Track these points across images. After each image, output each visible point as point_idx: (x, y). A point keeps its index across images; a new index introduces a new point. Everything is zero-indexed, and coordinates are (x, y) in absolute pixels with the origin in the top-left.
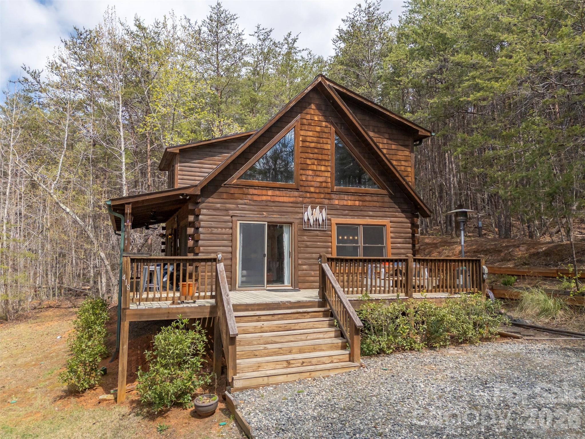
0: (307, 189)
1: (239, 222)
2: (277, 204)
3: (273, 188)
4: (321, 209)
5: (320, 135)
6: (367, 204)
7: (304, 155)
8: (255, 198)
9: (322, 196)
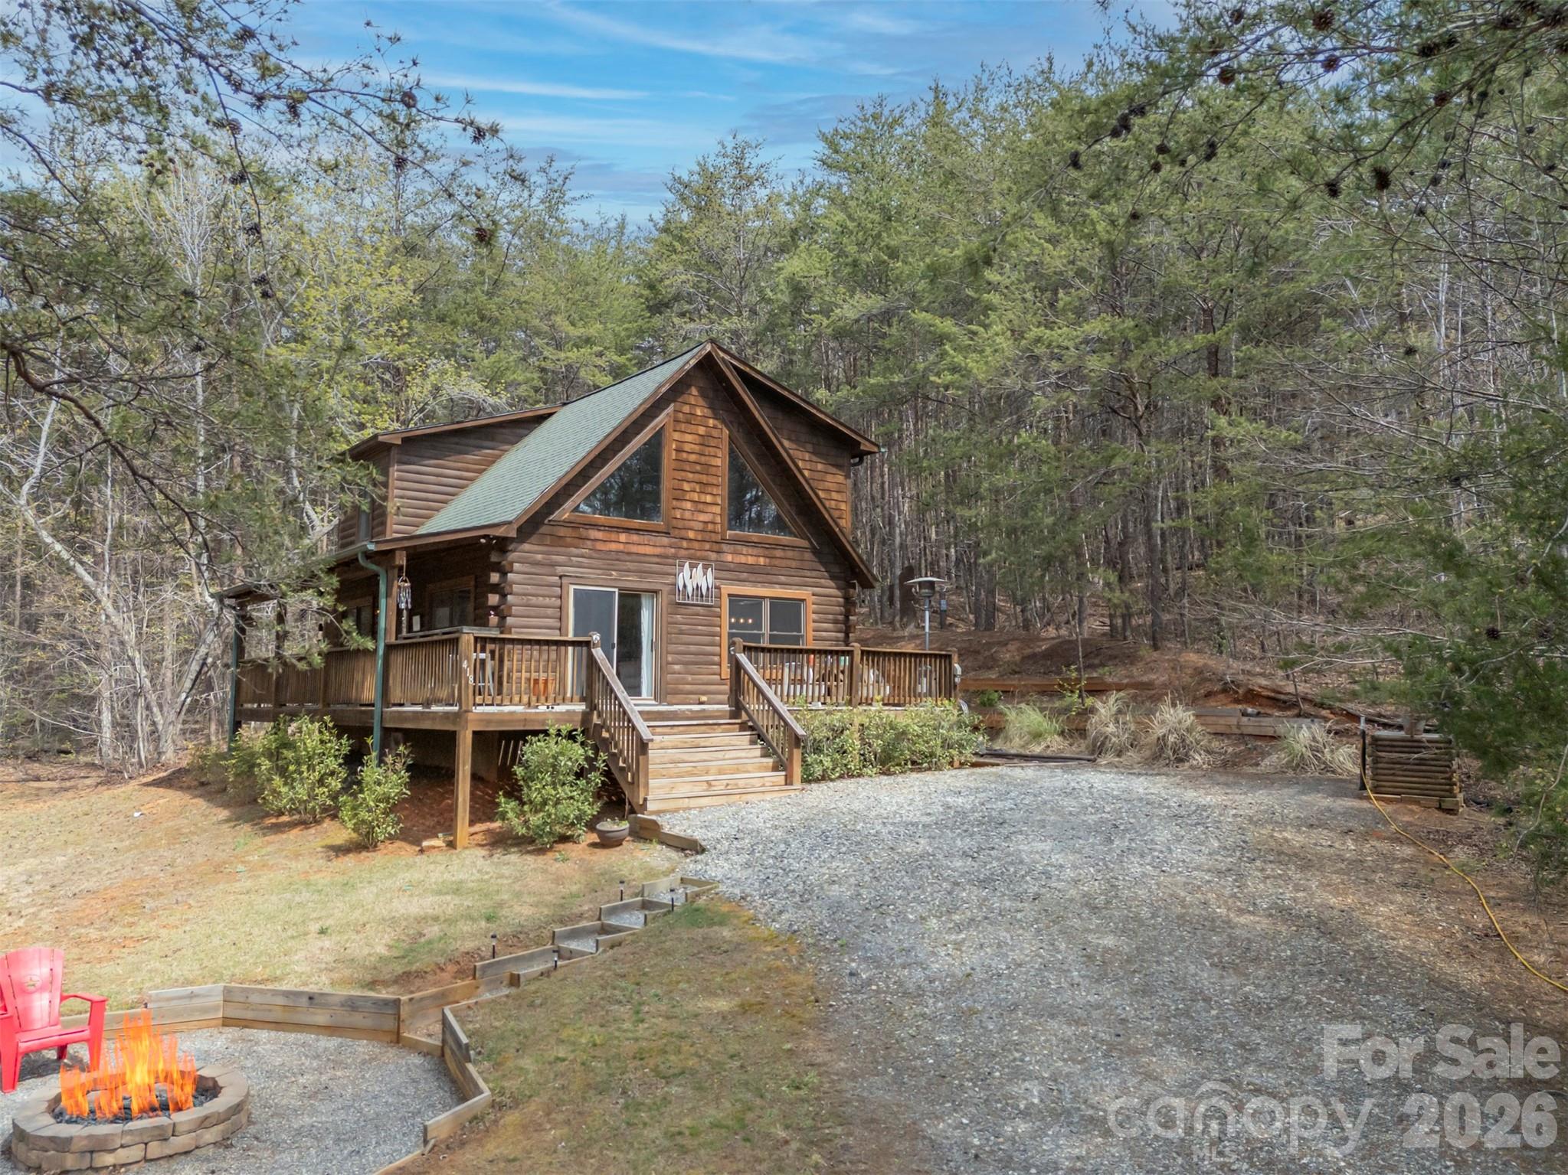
0: (683, 533)
1: (572, 588)
2: (634, 557)
3: (627, 530)
4: (705, 568)
5: (704, 441)
6: (776, 562)
7: (680, 475)
8: (600, 546)
9: (707, 546)
